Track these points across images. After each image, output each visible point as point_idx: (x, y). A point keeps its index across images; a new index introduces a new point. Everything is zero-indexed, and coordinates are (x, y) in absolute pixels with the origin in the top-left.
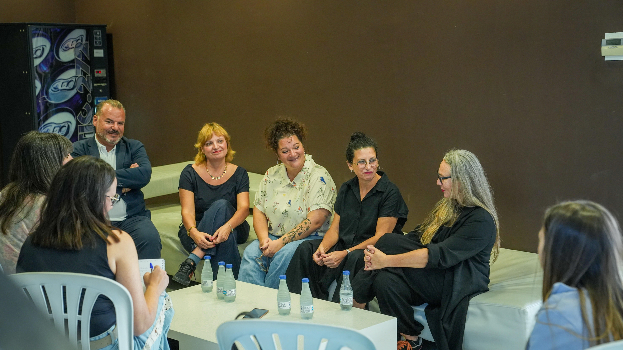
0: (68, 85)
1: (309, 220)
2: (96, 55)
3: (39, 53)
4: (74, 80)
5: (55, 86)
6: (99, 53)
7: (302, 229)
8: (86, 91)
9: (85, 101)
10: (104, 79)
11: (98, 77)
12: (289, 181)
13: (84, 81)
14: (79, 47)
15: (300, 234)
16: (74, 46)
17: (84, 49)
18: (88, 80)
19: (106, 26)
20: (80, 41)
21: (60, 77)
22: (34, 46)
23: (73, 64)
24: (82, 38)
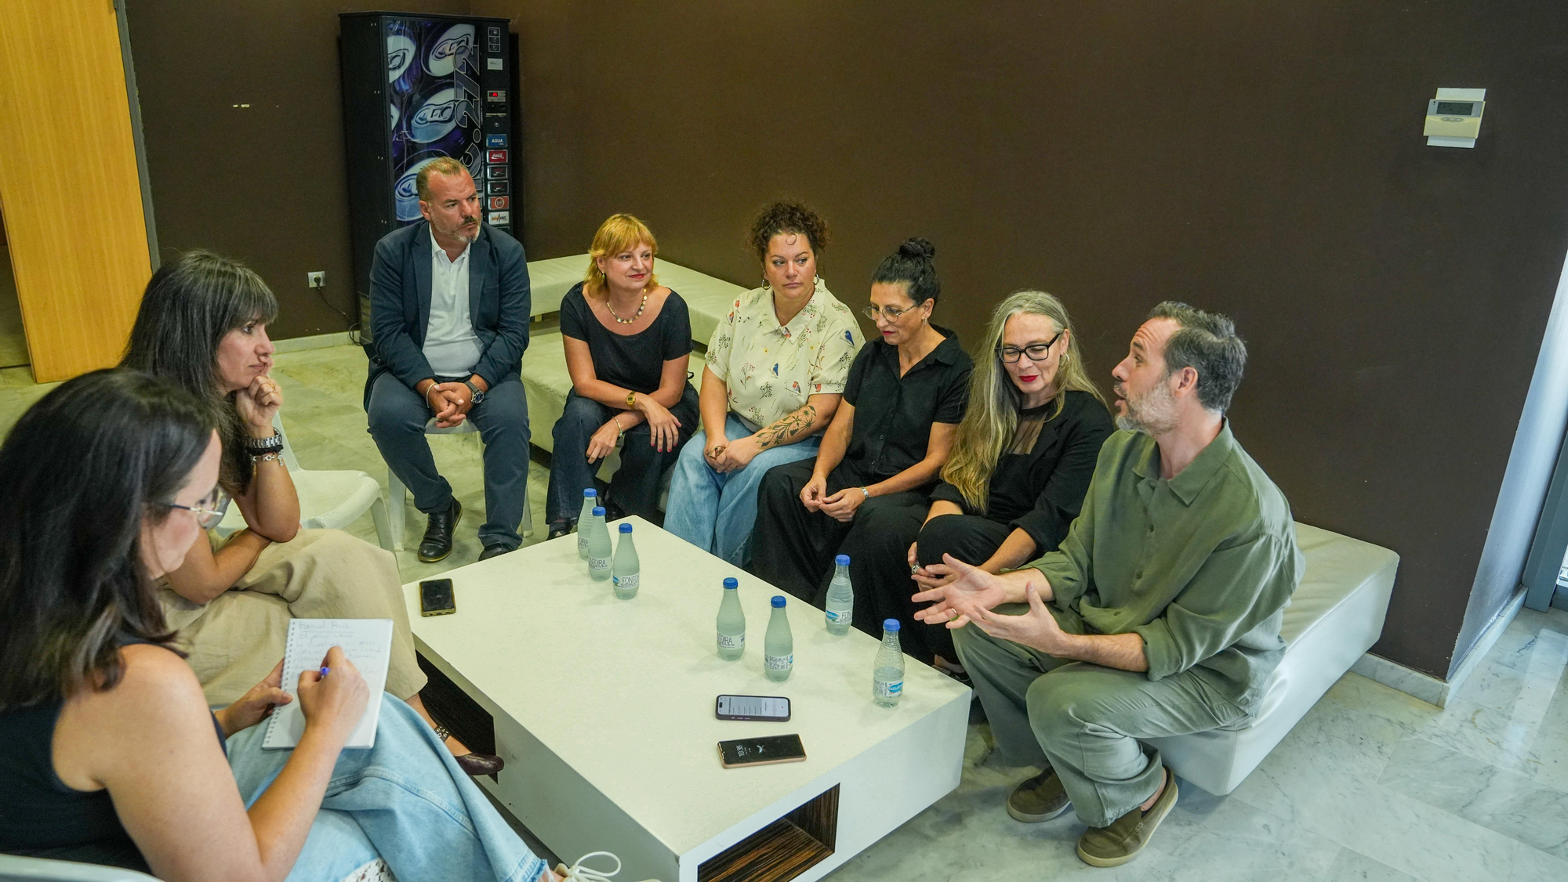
0: (442, 113)
1: (812, 408)
2: (490, 67)
3: (397, 61)
4: (452, 106)
5: (421, 115)
6: (495, 64)
7: (798, 424)
8: (472, 126)
9: (469, 140)
10: (503, 106)
11: (493, 103)
12: (777, 325)
13: (468, 107)
14: (461, 53)
15: (793, 433)
16: (453, 51)
17: (470, 56)
18: (476, 106)
19: (509, 20)
20: (463, 44)
21: (430, 101)
22: (390, 50)
23: (451, 81)
24: (468, 39)
